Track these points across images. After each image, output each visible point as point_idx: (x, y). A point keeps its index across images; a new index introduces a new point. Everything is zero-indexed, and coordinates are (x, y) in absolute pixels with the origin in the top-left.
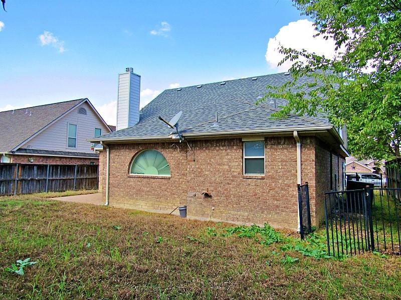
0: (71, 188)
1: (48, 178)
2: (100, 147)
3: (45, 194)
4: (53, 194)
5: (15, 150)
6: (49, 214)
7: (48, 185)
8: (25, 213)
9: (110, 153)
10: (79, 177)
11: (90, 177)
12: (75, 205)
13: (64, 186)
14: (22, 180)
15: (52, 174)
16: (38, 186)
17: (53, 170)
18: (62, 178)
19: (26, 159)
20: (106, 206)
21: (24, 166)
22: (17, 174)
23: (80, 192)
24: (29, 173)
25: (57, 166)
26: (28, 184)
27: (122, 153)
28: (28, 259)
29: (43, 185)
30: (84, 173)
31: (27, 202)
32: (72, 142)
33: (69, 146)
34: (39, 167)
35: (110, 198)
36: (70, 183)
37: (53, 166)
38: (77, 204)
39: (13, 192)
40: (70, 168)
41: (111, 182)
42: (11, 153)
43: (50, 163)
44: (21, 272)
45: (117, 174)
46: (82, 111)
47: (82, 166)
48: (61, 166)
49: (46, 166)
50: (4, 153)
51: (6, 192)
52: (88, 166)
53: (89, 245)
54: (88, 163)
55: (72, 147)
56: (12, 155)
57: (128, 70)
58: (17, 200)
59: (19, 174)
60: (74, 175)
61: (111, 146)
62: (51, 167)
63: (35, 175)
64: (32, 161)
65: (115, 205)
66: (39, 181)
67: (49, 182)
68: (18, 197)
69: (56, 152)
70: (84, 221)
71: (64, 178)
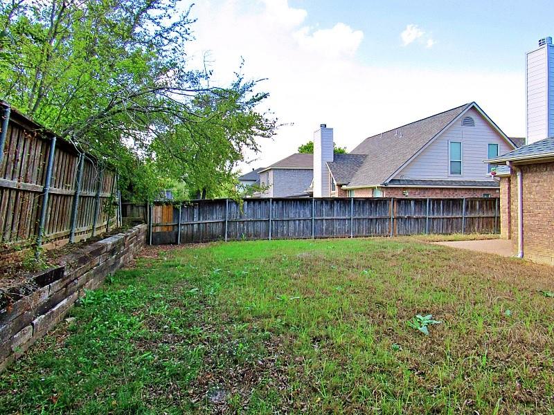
0: (458, 229)
1: (427, 217)
2: (505, 171)
3: (426, 236)
4: (437, 237)
5: (388, 182)
6: (438, 262)
7: (429, 225)
8: (409, 259)
9: (522, 179)
10: (469, 216)
11: (485, 215)
12: (470, 254)
13: (450, 226)
14: (398, 218)
15: (433, 210)
16: (417, 226)
17: (433, 204)
18: (445, 216)
19: (400, 192)
20: (518, 259)
21: (399, 201)
22: (392, 211)
23: (471, 236)
24: (405, 211)
25: (438, 200)
26: (405, 223)
27: (545, 177)
28: (429, 316)
29: (422, 225)
30: (475, 209)
31: (408, 245)
32: (456, 167)
33: (452, 173)
34: (417, 201)
35: (526, 247)
36: (457, 224)
37: (434, 200)
38: (472, 252)
39: (389, 232)
40: (456, 203)
41: (526, 222)
42: (384, 186)
43: (428, 196)
44: (424, 330)
45: (536, 211)
46: (468, 122)
47: (473, 200)
48: (443, 200)
49: (425, 200)
50: (376, 186)
51: (382, 232)
52: (482, 201)
53: (508, 312)
54: (480, 195)
55: (456, 173)
56: (384, 188)
57: (541, 43)
58: (395, 241)
59: (395, 211)
60: (462, 212)
61: (523, 167)
62: (431, 202)
63: (413, 211)
64: (407, 194)
65: (534, 258)
66: (417, 219)
67: (429, 221)
68: (395, 239)
69: (436, 181)
70: (489, 277)
71: (448, 217)
